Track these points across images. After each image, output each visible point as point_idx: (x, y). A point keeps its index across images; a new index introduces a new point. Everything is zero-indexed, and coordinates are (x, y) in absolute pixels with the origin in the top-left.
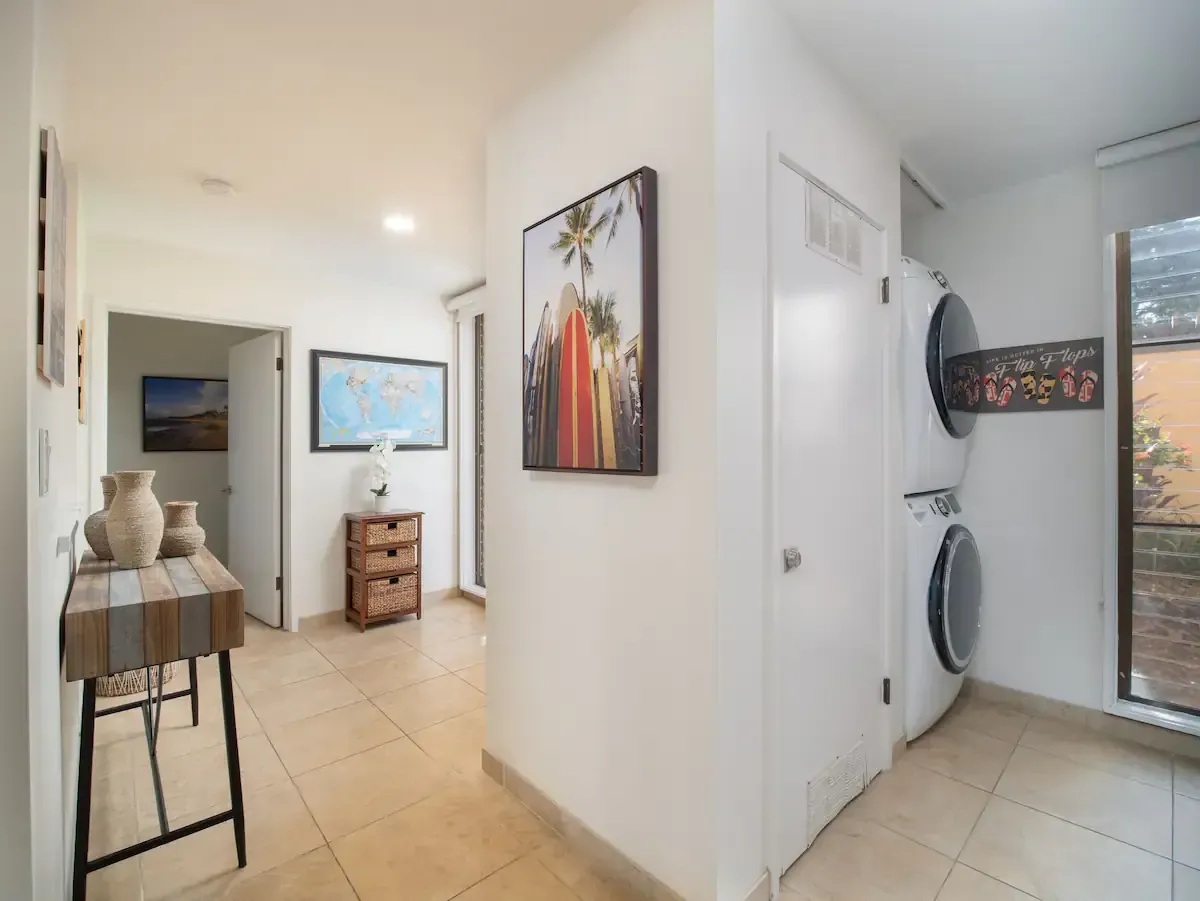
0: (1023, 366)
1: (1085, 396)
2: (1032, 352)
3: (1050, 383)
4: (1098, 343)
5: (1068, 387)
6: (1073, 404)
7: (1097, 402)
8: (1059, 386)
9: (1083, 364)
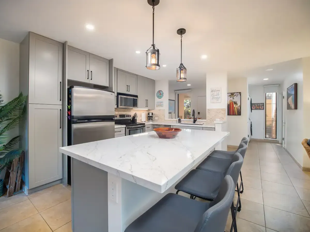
0: (256, 105)
1: (262, 109)
2: (257, 104)
3: (259, 107)
4: (264, 103)
5: (261, 107)
6: (261, 109)
7: (263, 109)
8: (260, 107)
9: (262, 106)
